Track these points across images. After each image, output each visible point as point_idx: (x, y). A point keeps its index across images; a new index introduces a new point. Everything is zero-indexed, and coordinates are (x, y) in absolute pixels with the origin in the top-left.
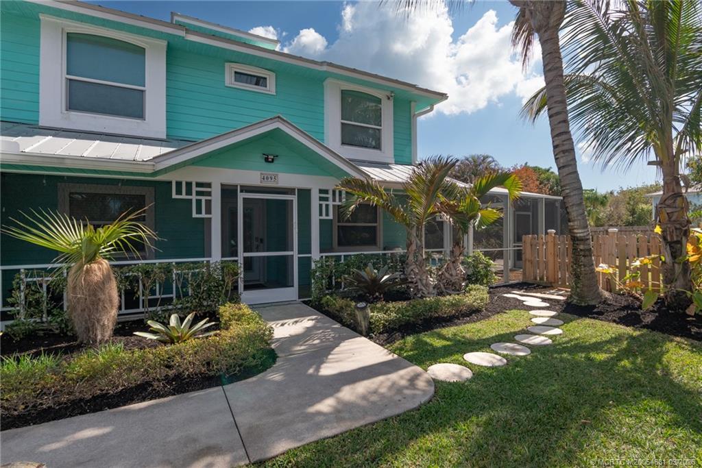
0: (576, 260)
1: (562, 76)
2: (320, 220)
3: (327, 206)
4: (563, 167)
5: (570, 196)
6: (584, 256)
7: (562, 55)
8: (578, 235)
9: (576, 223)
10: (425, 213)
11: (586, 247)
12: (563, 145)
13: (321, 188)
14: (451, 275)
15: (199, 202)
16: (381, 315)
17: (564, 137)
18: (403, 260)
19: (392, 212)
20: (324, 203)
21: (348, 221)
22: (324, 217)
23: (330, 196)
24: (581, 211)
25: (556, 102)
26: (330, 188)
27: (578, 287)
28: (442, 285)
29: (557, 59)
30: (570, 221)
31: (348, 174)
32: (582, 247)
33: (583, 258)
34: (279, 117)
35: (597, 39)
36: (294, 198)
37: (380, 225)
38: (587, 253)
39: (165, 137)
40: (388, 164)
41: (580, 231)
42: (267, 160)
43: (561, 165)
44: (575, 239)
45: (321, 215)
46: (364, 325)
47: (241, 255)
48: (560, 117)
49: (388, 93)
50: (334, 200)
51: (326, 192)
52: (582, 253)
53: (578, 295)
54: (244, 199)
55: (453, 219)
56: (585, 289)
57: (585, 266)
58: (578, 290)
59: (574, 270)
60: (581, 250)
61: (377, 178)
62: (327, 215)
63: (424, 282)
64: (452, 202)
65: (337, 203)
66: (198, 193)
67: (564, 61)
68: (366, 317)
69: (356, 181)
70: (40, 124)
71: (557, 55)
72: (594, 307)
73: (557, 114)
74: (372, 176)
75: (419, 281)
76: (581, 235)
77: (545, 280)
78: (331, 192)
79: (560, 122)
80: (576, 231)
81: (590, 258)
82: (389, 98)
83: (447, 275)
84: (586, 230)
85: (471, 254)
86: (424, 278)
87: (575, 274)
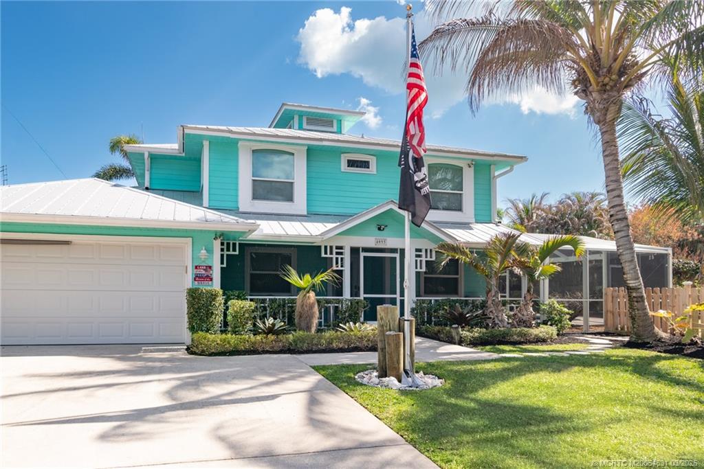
0: (631, 305)
1: (617, 160)
2: (416, 272)
3: (421, 261)
4: (618, 232)
5: (623, 255)
6: (637, 302)
7: (618, 143)
8: (631, 285)
9: (628, 275)
10: (500, 267)
11: (638, 295)
12: (617, 215)
13: (417, 248)
14: (523, 315)
15: (337, 259)
16: (468, 333)
17: (618, 209)
18: (483, 305)
19: (476, 266)
20: (419, 259)
21: (440, 273)
22: (419, 270)
23: (423, 253)
24: (632, 266)
25: (611, 181)
26: (423, 247)
27: (634, 327)
28: (515, 323)
29: (613, 147)
30: (624, 274)
31: (443, 240)
32: (634, 295)
33: (636, 304)
34: (392, 201)
35: (645, 133)
36: (397, 256)
37: (461, 276)
38: (640, 299)
39: (305, 213)
40: (469, 223)
41: (632, 282)
42: (379, 229)
43: (616, 230)
44: (629, 289)
45: (416, 268)
46: (457, 338)
47: (362, 296)
48: (615, 193)
49: (469, 162)
50: (426, 257)
51: (419, 250)
52: (635, 299)
53: (635, 334)
54: (364, 257)
55: (523, 272)
56: (641, 328)
57: (638, 310)
58: (635, 329)
59: (630, 313)
60: (634, 297)
61: (462, 240)
62: (421, 268)
63: (500, 318)
64: (523, 260)
65: (429, 259)
66: (337, 253)
67: (620, 149)
68: (458, 333)
69: (448, 245)
70: (240, 210)
71: (614, 143)
72: (649, 343)
73: (612, 190)
74: (458, 238)
75: (496, 318)
76: (634, 285)
77: (626, 330)
78: (424, 251)
79: (614, 197)
80: (628, 282)
81: (642, 303)
82: (470, 167)
83: (519, 315)
84: (637, 281)
85: (547, 302)
86: (500, 315)
87: (631, 317)
